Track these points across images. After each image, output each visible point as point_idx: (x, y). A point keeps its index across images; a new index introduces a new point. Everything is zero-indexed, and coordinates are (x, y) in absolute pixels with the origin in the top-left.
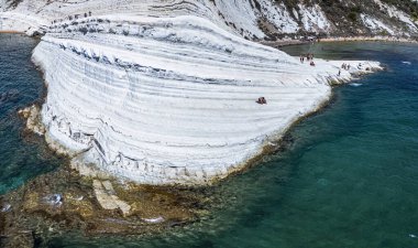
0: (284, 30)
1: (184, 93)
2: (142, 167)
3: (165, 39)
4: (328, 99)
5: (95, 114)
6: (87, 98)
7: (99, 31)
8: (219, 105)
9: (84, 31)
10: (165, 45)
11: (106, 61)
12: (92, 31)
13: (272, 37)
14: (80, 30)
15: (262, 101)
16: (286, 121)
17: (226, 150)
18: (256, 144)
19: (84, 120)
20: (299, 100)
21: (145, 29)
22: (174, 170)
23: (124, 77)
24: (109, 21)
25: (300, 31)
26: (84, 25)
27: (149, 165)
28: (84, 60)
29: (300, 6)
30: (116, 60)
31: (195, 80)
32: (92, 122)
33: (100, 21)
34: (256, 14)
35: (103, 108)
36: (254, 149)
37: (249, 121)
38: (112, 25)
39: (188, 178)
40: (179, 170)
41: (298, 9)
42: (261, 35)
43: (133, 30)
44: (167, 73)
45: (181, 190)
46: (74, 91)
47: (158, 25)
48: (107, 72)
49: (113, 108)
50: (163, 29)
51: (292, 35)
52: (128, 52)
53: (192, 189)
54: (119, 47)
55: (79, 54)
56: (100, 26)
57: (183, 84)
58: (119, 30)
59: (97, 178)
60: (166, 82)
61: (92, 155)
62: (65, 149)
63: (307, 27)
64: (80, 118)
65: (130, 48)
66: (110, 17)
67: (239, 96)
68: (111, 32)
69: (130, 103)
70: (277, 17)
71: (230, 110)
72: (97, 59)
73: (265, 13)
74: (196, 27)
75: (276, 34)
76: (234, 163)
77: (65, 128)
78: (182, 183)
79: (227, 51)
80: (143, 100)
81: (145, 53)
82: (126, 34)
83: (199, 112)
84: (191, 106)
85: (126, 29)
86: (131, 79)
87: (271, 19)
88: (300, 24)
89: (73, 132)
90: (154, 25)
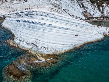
0: (94, 16)
1: (56, 31)
2: (47, 49)
3: (53, 18)
4: (100, 39)
5: (34, 38)
6: (31, 34)
7: (33, 15)
8: (65, 35)
9: (27, 15)
10: (52, 19)
11: (36, 23)
12: (30, 15)
13: (89, 18)
14: (25, 15)
15: (77, 35)
16: (83, 42)
17: (65, 46)
18: (73, 46)
19: (31, 39)
20: (89, 37)
21: (47, 14)
22: (53, 50)
23: (41, 27)
24: (36, 11)
25: (102, 16)
26: (27, 13)
27: (48, 48)
28: (29, 24)
29: (104, 5)
30: (39, 23)
31: (59, 28)
32: (33, 40)
33: (33, 11)
34: (82, 10)
35: (36, 36)
36: (72, 47)
37: (72, 40)
38: (37, 13)
39: (56, 52)
40: (54, 49)
41: (103, 6)
42: (84, 18)
43: (44, 14)
44: (52, 25)
45: (55, 55)
46: (26, 33)
47: (51, 14)
48: (36, 26)
49: (39, 36)
50: (53, 15)
51: (97, 18)
52: (42, 20)
53: (57, 55)
54: (40, 19)
55: (27, 22)
56: (33, 13)
57: (56, 29)
58: (40, 14)
59: (37, 54)
60: (52, 28)
61: (34, 49)
62: (26, 48)
63: (105, 14)
64: (29, 39)
65: (43, 19)
66: (36, 10)
67: (70, 33)
68: (37, 15)
69: (43, 34)
70: (92, 10)
71: (67, 37)
72: (33, 23)
73: (87, 9)
74: (60, 16)
75: (90, 18)
76: (66, 49)
77: (25, 43)
78: (55, 54)
79: (68, 21)
80: (46, 33)
81: (47, 21)
82: (42, 15)
83: (60, 36)
84: (58, 35)
85: (42, 14)
86: (43, 28)
87: (89, 12)
88: (102, 13)
89: (28, 43)
90: (50, 14)
